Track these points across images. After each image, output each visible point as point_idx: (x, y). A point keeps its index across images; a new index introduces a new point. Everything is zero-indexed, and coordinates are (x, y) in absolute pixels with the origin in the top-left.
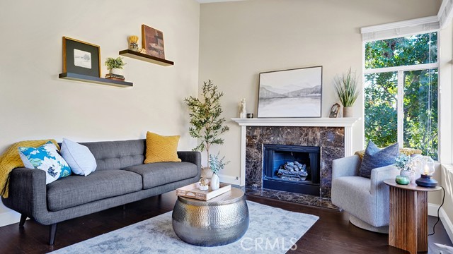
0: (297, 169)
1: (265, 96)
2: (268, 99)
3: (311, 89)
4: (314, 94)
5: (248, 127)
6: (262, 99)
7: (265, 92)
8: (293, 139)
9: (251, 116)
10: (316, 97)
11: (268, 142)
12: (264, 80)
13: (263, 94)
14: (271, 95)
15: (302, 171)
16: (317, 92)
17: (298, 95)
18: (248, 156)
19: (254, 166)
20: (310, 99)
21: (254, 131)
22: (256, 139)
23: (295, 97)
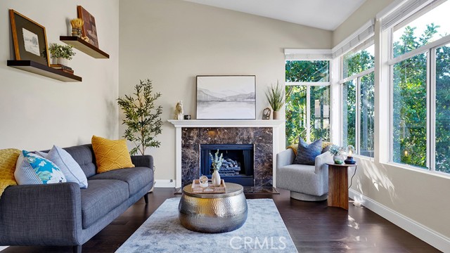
0: (232, 165)
1: (203, 99)
2: (206, 102)
3: (246, 95)
4: (249, 100)
5: (183, 129)
6: (200, 101)
7: (203, 95)
8: (229, 139)
9: (189, 117)
10: (251, 102)
11: (205, 142)
12: (202, 83)
13: (200, 96)
14: (209, 98)
15: (236, 166)
16: (252, 98)
17: (235, 99)
18: (184, 157)
19: (191, 166)
20: (246, 103)
21: (190, 133)
22: (192, 140)
23: (232, 101)
